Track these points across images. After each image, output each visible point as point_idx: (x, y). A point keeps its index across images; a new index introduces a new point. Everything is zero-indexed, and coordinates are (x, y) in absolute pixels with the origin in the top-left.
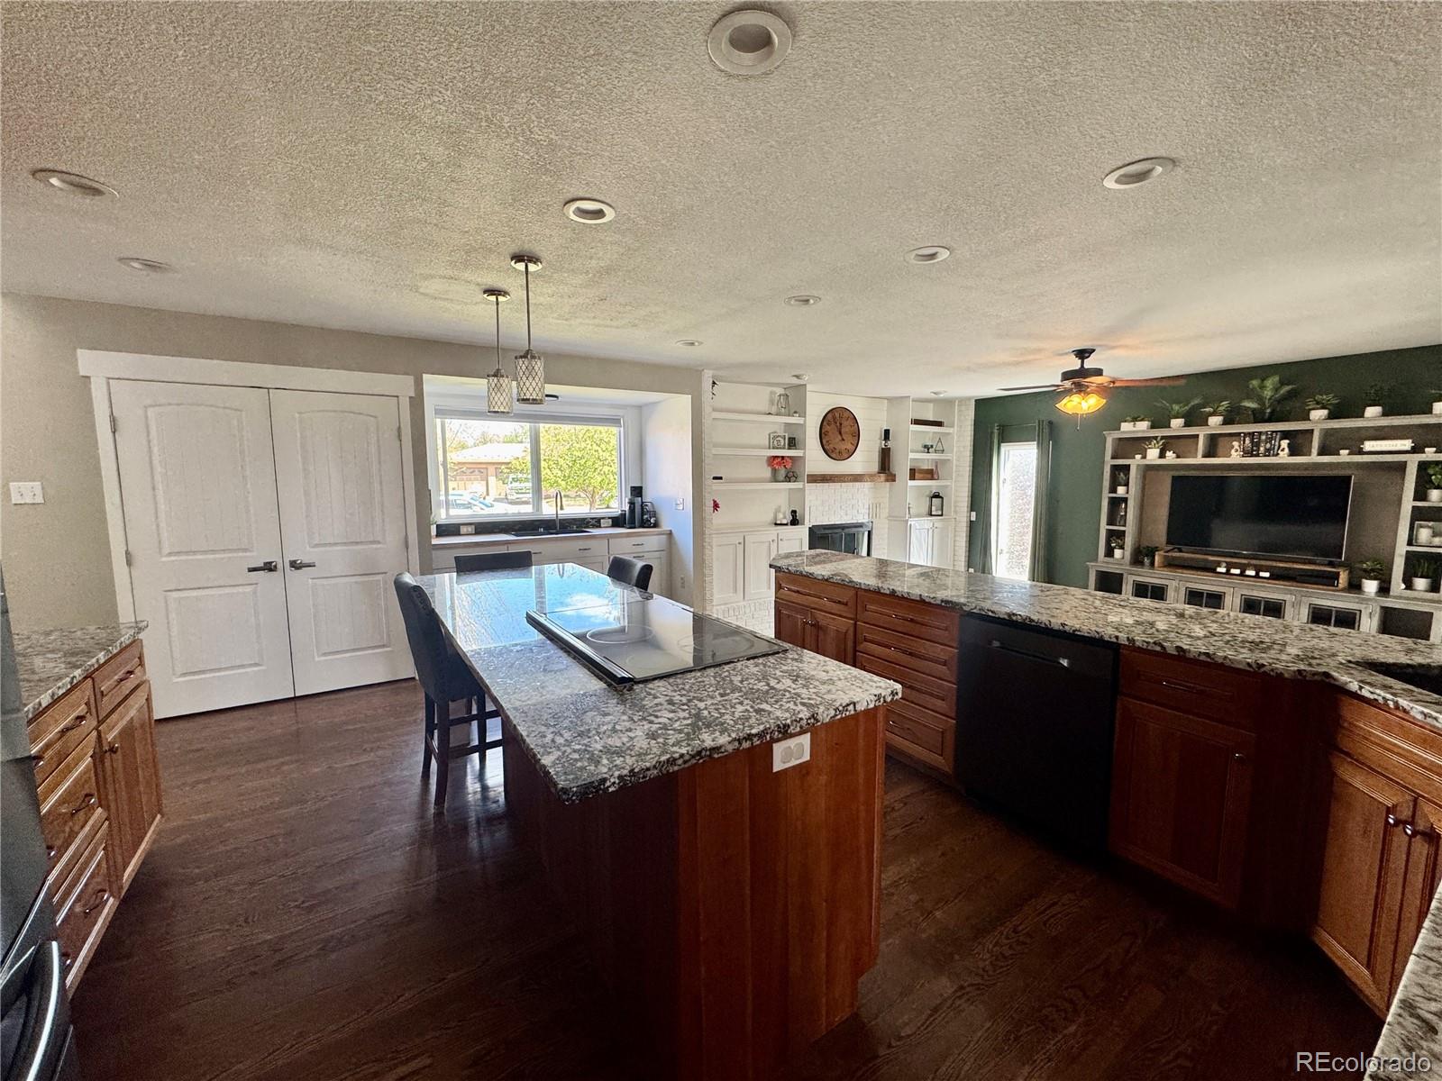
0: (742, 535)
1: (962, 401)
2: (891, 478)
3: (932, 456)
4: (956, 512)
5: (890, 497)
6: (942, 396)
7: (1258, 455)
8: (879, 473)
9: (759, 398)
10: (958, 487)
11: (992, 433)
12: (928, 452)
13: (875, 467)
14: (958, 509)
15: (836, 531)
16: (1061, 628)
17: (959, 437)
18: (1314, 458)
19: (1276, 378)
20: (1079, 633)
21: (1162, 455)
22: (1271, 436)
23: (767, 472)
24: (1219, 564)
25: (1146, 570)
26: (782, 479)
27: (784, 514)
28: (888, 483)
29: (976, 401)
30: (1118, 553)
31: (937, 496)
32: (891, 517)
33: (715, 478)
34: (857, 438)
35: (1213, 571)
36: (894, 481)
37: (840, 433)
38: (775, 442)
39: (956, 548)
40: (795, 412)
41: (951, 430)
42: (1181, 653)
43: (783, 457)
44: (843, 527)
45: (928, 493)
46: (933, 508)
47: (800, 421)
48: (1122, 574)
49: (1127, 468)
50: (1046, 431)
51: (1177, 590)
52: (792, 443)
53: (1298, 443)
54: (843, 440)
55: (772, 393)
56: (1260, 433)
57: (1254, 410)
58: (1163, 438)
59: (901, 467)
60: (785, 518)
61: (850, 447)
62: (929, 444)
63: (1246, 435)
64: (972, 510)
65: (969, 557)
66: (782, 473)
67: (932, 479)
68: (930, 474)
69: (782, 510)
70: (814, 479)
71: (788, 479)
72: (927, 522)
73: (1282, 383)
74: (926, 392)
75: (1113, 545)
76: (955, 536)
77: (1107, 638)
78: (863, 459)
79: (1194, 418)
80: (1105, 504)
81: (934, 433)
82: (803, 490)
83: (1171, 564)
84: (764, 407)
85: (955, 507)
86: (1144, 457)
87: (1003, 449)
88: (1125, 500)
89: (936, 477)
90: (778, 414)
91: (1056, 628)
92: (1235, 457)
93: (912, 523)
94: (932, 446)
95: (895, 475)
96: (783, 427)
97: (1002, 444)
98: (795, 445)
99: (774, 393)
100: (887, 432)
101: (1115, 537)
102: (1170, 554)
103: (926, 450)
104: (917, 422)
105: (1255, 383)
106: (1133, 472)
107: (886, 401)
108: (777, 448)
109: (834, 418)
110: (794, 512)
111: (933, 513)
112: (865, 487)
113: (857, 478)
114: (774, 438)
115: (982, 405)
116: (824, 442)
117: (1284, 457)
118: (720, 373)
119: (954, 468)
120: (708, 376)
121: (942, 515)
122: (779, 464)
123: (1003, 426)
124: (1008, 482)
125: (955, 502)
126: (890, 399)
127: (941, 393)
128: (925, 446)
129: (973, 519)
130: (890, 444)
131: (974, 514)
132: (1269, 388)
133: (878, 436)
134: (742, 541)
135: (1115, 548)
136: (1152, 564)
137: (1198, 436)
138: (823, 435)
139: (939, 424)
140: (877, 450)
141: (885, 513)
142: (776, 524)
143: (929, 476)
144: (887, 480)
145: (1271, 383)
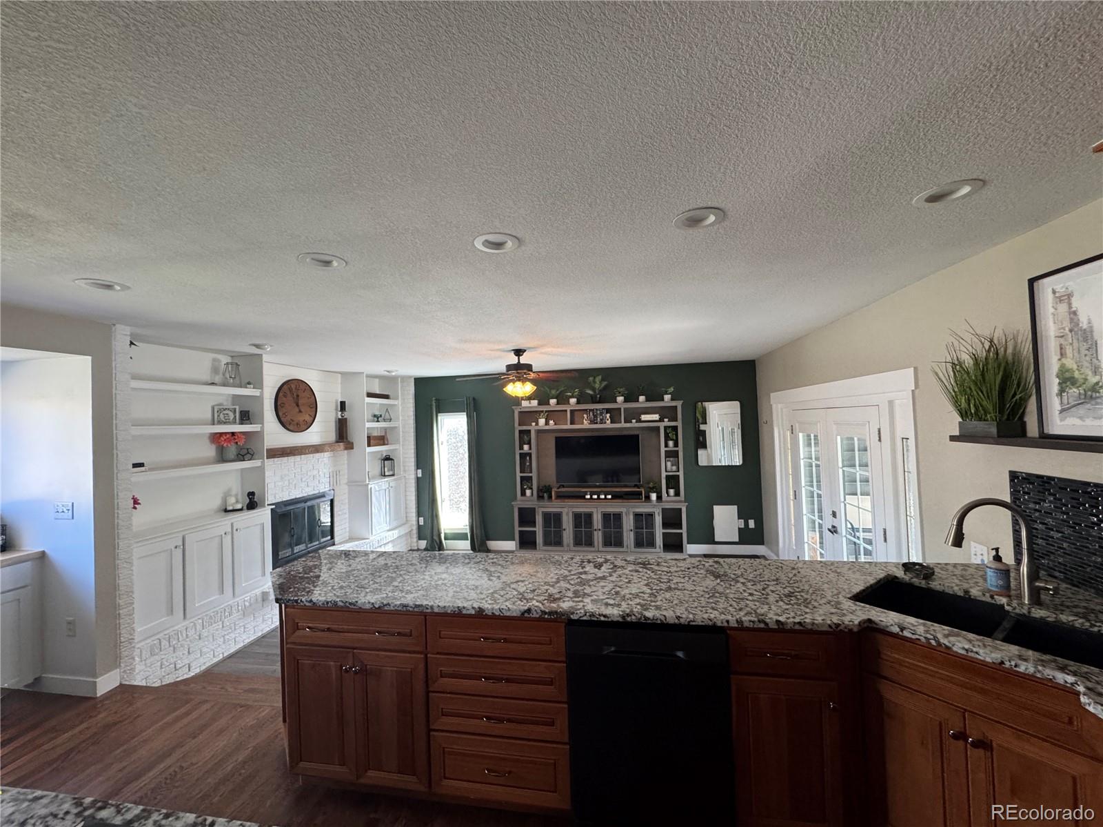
0: (180, 536)
1: (404, 378)
2: (350, 446)
3: (382, 424)
4: (405, 471)
5: (348, 464)
6: (393, 374)
7: (597, 423)
8: (337, 442)
9: (199, 364)
10: (405, 450)
11: (431, 405)
12: (378, 421)
13: (332, 436)
14: (407, 468)
15: (299, 506)
16: (676, 621)
17: (403, 408)
18: (623, 425)
19: (600, 377)
20: (694, 623)
21: (547, 423)
22: (602, 411)
23: (210, 451)
24: (586, 493)
25: (546, 503)
26: (232, 457)
27: (236, 496)
28: (346, 451)
29: (415, 379)
30: (528, 492)
31: (388, 458)
32: (351, 483)
33: (135, 465)
34: (314, 409)
35: (583, 497)
36: (352, 448)
37: (298, 405)
38: (222, 416)
39: (408, 502)
40: (249, 383)
41: (395, 402)
42: (781, 626)
43: (233, 434)
44: (304, 500)
45: (379, 456)
46: (386, 469)
47: (256, 392)
48: (535, 508)
49: (529, 431)
50: (472, 405)
51: (567, 514)
52: (245, 417)
53: (615, 414)
54: (300, 411)
55: (214, 360)
56: (597, 409)
57: (591, 396)
58: (546, 411)
59: (359, 437)
60: (237, 502)
61: (308, 418)
62: (377, 413)
63: (590, 410)
64: (418, 468)
65: (418, 507)
66: (232, 450)
67: (384, 444)
68: (382, 440)
69: (234, 493)
70: (276, 453)
71: (241, 457)
72: (384, 483)
73: (603, 380)
74: (380, 370)
75: (525, 487)
76: (406, 491)
77: (719, 624)
78: (320, 431)
79: (562, 400)
80: (518, 457)
81: (381, 404)
82: (261, 470)
83: (560, 496)
84: (206, 377)
85: (404, 466)
86: (537, 424)
87: (439, 418)
88: (530, 455)
89: (386, 442)
90: (224, 385)
91: (672, 622)
92: (586, 424)
93: (373, 486)
94: (381, 416)
95: (353, 443)
96: (230, 399)
97: (439, 414)
98: (249, 419)
99: (219, 361)
100: (343, 404)
101: (526, 480)
102: (560, 490)
103: (376, 419)
104: (370, 395)
105: (591, 379)
106: (533, 433)
107: (340, 375)
108: (225, 423)
109: (290, 390)
110: (251, 494)
111: (387, 474)
112: (325, 457)
113: (317, 449)
114: (220, 411)
115: (421, 383)
116: (280, 414)
117: (608, 424)
118: (138, 331)
119: (401, 433)
120: (122, 335)
121: (393, 475)
122: (228, 441)
123: (439, 400)
124: (445, 443)
125: (404, 462)
126: (343, 374)
127: (392, 372)
128: (375, 416)
129: (420, 475)
130: (346, 415)
131: (420, 471)
132: (598, 383)
133: (334, 407)
134: (180, 543)
135: (526, 489)
136: (550, 497)
137: (566, 411)
138: (279, 407)
139: (386, 397)
140: (334, 420)
141: (344, 479)
142: (226, 511)
143: (382, 442)
144: (346, 448)
145: (598, 379)
